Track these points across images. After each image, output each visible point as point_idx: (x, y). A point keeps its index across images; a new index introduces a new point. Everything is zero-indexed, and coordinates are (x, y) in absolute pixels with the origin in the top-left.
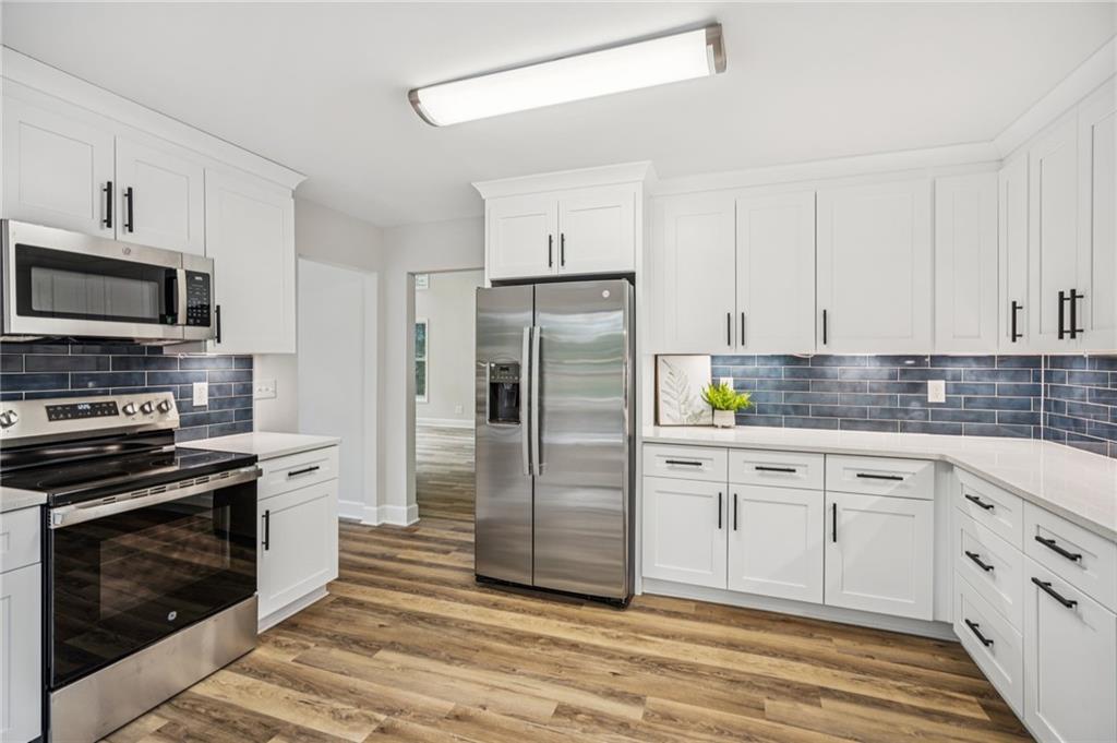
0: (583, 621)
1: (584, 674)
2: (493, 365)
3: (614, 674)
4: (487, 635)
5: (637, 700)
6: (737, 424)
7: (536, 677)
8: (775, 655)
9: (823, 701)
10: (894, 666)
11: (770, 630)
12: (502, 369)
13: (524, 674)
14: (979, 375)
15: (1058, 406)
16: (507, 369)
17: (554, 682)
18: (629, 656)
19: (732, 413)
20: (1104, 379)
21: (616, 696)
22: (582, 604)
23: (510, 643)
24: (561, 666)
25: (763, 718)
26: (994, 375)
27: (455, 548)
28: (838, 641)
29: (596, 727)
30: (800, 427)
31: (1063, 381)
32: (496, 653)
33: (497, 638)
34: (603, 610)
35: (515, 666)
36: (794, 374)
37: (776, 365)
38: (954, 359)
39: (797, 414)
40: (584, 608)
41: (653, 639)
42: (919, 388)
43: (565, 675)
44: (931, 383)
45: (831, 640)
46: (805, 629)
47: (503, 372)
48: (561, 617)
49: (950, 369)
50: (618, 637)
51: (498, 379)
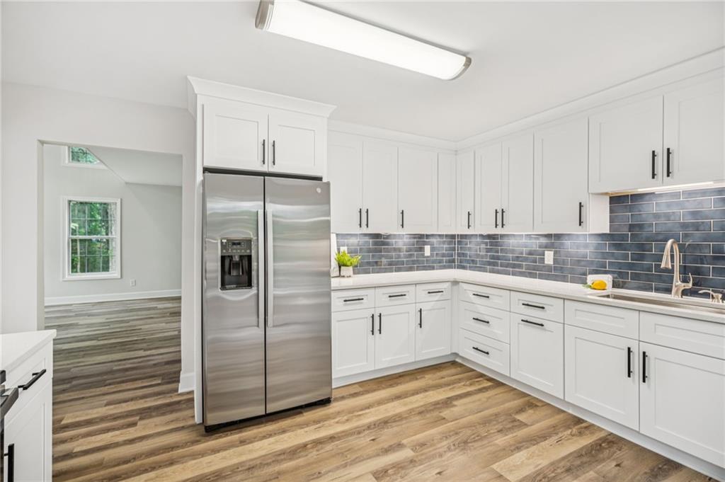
0: (316, 422)
1: (359, 449)
2: (224, 241)
3: (373, 440)
4: (268, 464)
5: (400, 446)
6: (354, 273)
7: (338, 468)
8: (417, 393)
9: (455, 403)
10: (453, 378)
11: (401, 383)
12: (234, 244)
13: (329, 471)
14: (440, 243)
15: (464, 255)
16: (239, 244)
17: (351, 464)
18: (366, 427)
19: (351, 268)
20: (486, 244)
21: (389, 450)
22: (301, 413)
23: (291, 459)
24: (342, 453)
25: (449, 422)
26: (444, 243)
27: (138, 418)
28: (427, 376)
29: (403, 471)
30: (378, 272)
31: (467, 244)
32: (292, 471)
33: (277, 462)
34: (318, 410)
35: (316, 471)
36: (375, 244)
37: (367, 239)
38: (433, 235)
39: (377, 266)
40: (305, 414)
41: (363, 412)
42: (422, 249)
43: (351, 457)
44: (426, 247)
45: (424, 377)
46: (412, 377)
47: (235, 247)
48: (301, 426)
49: (432, 240)
50: (347, 420)
51: (230, 252)
